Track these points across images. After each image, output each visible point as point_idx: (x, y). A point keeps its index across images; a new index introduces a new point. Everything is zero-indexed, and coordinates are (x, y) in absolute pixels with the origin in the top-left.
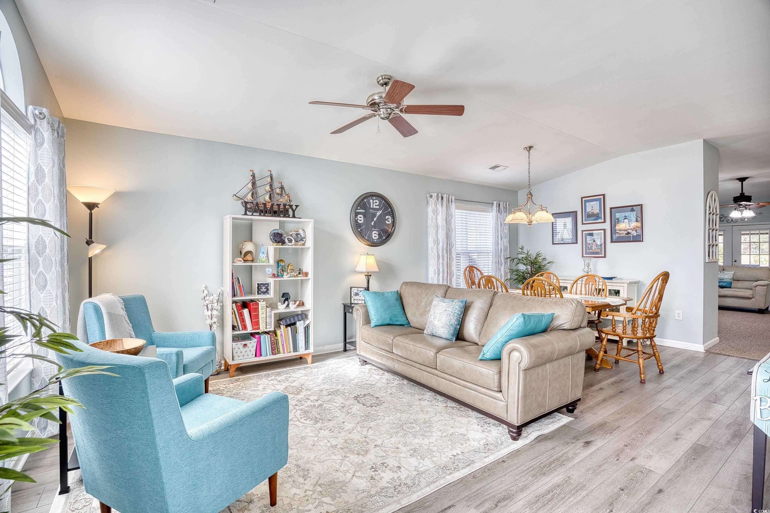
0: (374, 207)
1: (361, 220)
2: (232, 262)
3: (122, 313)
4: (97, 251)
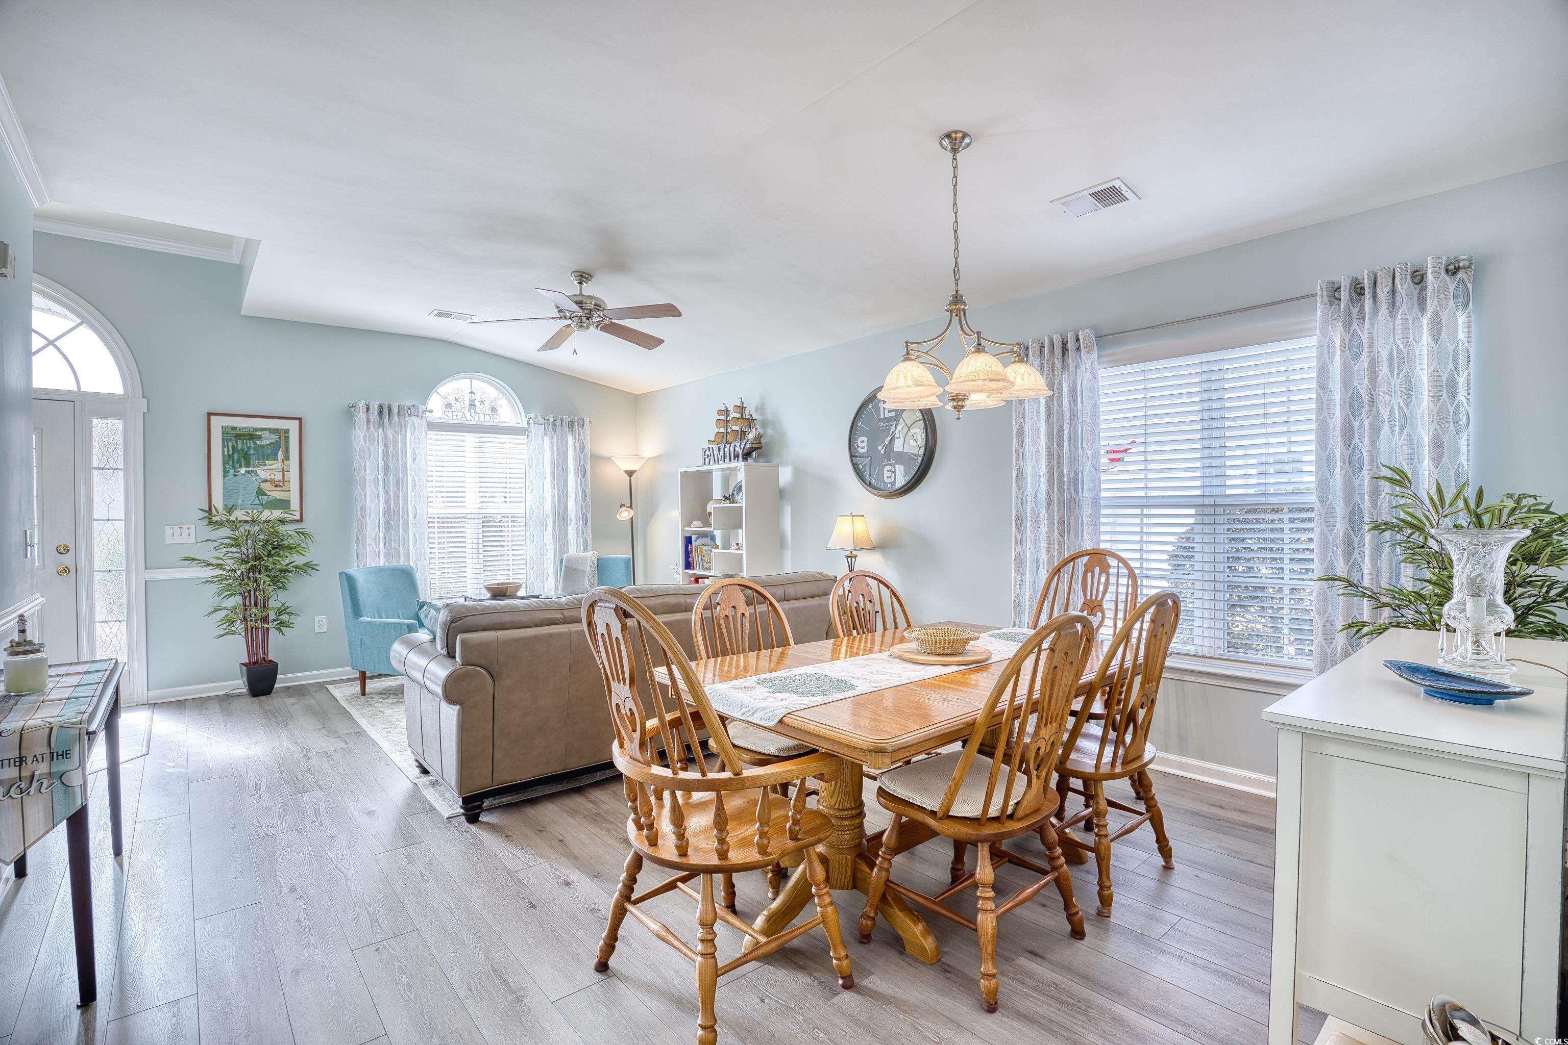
0: (887, 415)
1: (863, 448)
2: (683, 526)
3: (588, 569)
4: (625, 515)
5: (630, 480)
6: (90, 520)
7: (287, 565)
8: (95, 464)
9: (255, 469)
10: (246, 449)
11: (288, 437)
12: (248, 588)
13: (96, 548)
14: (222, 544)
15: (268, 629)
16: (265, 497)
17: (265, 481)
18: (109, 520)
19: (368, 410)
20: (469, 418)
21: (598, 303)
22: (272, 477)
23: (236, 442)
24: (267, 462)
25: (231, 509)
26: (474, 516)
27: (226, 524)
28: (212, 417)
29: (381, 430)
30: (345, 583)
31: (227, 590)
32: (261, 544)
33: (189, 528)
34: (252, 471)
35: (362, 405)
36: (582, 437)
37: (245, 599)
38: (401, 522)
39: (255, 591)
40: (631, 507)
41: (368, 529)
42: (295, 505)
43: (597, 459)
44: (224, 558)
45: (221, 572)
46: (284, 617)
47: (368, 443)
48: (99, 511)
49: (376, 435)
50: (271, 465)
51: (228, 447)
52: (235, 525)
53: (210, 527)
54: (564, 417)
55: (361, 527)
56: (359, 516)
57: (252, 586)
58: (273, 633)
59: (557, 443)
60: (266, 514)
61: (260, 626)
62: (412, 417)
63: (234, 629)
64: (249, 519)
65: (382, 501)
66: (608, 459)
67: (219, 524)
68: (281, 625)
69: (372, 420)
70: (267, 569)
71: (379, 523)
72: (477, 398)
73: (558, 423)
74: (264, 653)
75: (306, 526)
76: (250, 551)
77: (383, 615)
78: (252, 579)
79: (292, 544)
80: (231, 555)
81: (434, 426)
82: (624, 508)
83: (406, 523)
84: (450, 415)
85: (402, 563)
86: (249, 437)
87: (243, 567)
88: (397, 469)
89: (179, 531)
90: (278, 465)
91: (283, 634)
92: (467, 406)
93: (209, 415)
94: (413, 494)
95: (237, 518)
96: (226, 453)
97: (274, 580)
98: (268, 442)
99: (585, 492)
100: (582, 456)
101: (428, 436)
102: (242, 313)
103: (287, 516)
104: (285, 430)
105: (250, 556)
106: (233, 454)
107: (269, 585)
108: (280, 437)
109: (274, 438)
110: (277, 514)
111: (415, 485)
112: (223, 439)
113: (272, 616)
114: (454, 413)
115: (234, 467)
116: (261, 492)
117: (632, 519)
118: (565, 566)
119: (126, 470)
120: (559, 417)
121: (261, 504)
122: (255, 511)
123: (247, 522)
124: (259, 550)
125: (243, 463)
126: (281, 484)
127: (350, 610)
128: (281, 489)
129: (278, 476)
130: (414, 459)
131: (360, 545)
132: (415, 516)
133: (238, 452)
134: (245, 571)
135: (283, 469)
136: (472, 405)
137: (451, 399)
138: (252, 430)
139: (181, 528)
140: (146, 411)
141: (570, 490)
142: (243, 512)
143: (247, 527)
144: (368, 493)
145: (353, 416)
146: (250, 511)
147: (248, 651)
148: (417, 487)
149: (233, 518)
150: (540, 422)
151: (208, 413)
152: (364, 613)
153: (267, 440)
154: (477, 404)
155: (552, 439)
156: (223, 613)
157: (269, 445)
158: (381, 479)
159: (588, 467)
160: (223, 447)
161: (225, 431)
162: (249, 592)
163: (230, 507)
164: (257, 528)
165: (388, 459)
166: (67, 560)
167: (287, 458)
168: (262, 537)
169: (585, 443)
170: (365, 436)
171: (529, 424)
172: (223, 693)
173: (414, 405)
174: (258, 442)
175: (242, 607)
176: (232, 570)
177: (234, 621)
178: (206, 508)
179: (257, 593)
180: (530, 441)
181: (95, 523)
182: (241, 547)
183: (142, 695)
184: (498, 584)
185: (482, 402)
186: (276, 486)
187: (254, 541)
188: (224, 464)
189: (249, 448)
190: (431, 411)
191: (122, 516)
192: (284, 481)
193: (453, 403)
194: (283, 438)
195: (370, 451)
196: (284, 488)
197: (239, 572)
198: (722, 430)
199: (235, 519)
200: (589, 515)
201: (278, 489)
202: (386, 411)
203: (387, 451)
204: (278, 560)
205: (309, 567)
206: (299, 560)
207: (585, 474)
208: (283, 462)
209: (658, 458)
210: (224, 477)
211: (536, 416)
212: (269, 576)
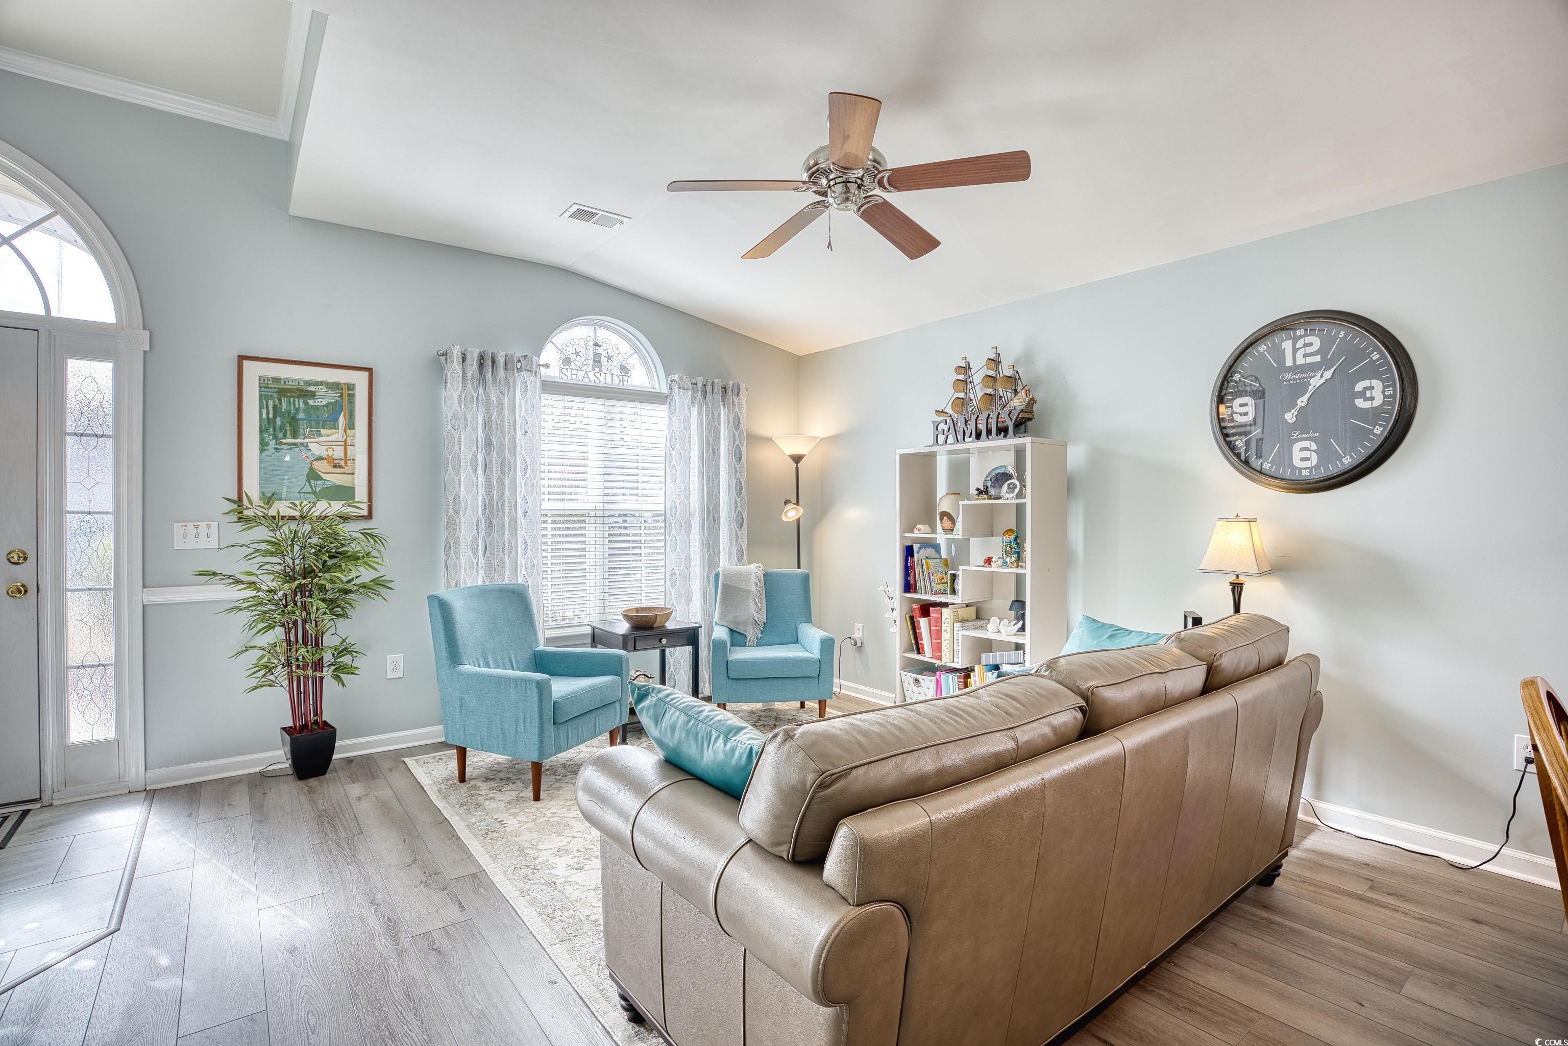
0: (1300, 361)
1: (1246, 414)
2: (903, 532)
3: (753, 588)
4: (792, 514)
5: (797, 468)
6: (60, 512)
7: (349, 581)
8: (70, 428)
9: (306, 440)
10: (293, 411)
11: (353, 395)
12: (293, 618)
13: (69, 555)
14: (257, 551)
15: (322, 678)
16: (319, 482)
17: (320, 458)
18: (89, 513)
19: (464, 360)
20: (593, 378)
21: (878, 158)
22: (330, 453)
23: (280, 400)
24: (323, 431)
25: (270, 499)
26: (598, 513)
27: (263, 521)
28: (245, 363)
29: (481, 390)
30: (438, 612)
31: (262, 621)
32: (313, 551)
33: (209, 526)
34: (302, 444)
35: (456, 352)
36: (737, 409)
37: (290, 631)
38: (507, 521)
39: (305, 621)
40: (797, 503)
41: (463, 531)
42: (361, 494)
43: (754, 439)
44: (258, 572)
45: (254, 593)
46: (346, 659)
47: (463, 407)
48: (75, 498)
49: (475, 396)
50: (328, 436)
51: (267, 407)
52: (275, 521)
53: (239, 526)
54: (716, 381)
55: (453, 526)
56: (451, 511)
57: (299, 615)
58: (329, 684)
59: (707, 416)
60: (321, 507)
61: (311, 675)
62: (523, 373)
63: (272, 677)
64: (297, 514)
65: (482, 491)
66: (769, 440)
67: (253, 521)
68: (340, 670)
69: (469, 374)
70: (322, 589)
71: (477, 521)
72: (602, 351)
73: (709, 388)
74: (316, 714)
75: (377, 524)
76: (297, 562)
77: (491, 664)
78: (299, 604)
79: (358, 552)
80: (268, 567)
81: (550, 387)
82: (790, 506)
83: (514, 522)
84: (569, 374)
85: (508, 580)
86: (299, 393)
87: (286, 586)
88: (501, 445)
89: (195, 531)
90: (337, 435)
91: (343, 685)
92: (591, 362)
93: (241, 358)
94: (523, 482)
95: (278, 513)
96: (264, 416)
97: (331, 604)
98: (324, 402)
99: (740, 483)
100: (737, 434)
101: (543, 402)
102: (294, 210)
103: (350, 509)
104: (348, 385)
105: (297, 568)
106: (275, 417)
107: (325, 613)
108: (341, 396)
109: (334, 396)
110: (337, 507)
111: (526, 469)
112: (261, 395)
113: (328, 657)
114: (574, 372)
115: (275, 437)
116: (313, 475)
117: (798, 520)
118: (723, 584)
119: (116, 437)
120: (710, 381)
121: (314, 493)
122: (305, 502)
123: (292, 518)
124: (311, 561)
125: (288, 432)
126: (342, 463)
127: (444, 654)
128: (342, 470)
129: (338, 453)
130: (526, 433)
131: (452, 553)
132: (526, 512)
133: (282, 415)
134: (288, 592)
135: (345, 441)
136: (597, 361)
137: (570, 351)
138: (302, 383)
139: (197, 527)
140: (147, 348)
141: (722, 480)
142: (288, 503)
143: (293, 526)
144: (463, 479)
145: (442, 369)
146: (297, 503)
147: (293, 709)
148: (529, 472)
149: (272, 512)
150: (686, 387)
151: (239, 356)
152: (464, 658)
153: (324, 398)
154: (604, 361)
155: (701, 409)
156: (254, 655)
157: (326, 406)
158: (480, 459)
159: (744, 449)
160: (261, 407)
161: (264, 383)
162: (295, 623)
163: (269, 495)
164: (308, 527)
165: (490, 430)
166: (24, 573)
167: (351, 425)
168: (314, 540)
169: (741, 417)
170: (459, 398)
171: (671, 389)
172: (257, 770)
173: (526, 356)
174: (311, 402)
175: (284, 644)
176: (270, 591)
177: (273, 668)
178: (235, 498)
179: (307, 626)
180: (672, 412)
181: (69, 516)
182: (284, 556)
183: (137, 774)
184: (637, 610)
185: (609, 358)
186: (335, 466)
187: (303, 548)
188: (261, 432)
189: (297, 410)
190: (547, 366)
191: (109, 506)
192: (346, 459)
193: (573, 357)
194: (345, 397)
195: (466, 419)
196: (346, 470)
197: (280, 594)
198: (962, 395)
199: (275, 514)
200: (745, 515)
201: (338, 470)
202: (488, 362)
203: (490, 419)
204: (338, 577)
205: (379, 585)
206: (365, 575)
207: (740, 459)
208: (345, 431)
209: (834, 439)
210: (262, 451)
211: (681, 379)
212: (324, 600)
